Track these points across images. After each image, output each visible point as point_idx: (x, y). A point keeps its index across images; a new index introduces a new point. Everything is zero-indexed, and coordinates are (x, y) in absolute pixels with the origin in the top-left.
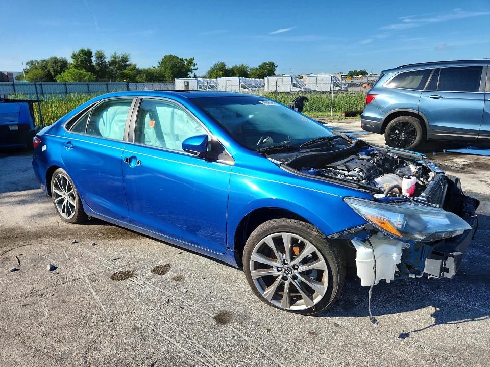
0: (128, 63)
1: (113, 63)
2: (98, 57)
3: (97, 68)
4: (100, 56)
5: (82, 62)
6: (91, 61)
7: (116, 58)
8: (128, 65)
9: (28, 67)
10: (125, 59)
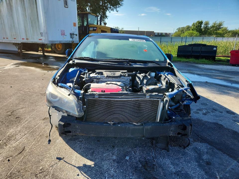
0: (221, 27)
1: (213, 27)
2: (205, 24)
3: (203, 30)
4: (207, 24)
5: (196, 27)
6: (201, 26)
7: (215, 24)
8: (221, 28)
9: (177, 31)
10: (220, 25)
